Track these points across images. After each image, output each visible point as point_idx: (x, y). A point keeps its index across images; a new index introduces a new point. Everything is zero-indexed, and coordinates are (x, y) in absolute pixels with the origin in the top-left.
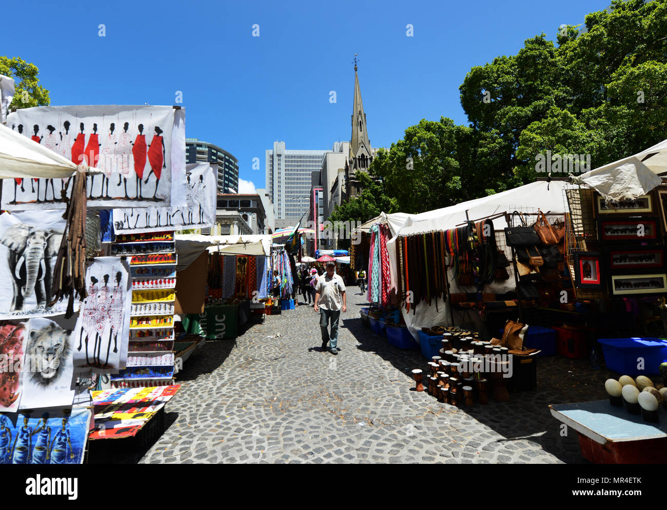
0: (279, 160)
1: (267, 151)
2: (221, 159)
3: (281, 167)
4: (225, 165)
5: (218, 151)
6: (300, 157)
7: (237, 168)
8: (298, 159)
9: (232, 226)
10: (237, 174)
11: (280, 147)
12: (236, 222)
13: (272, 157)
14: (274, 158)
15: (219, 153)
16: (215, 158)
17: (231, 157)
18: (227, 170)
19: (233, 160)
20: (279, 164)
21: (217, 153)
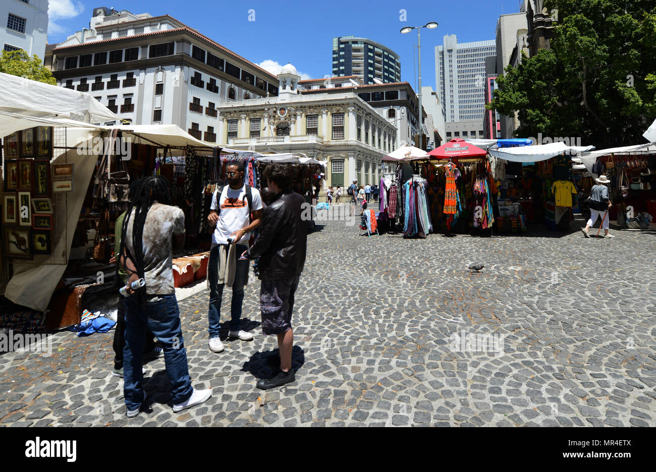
0: (450, 56)
1: (436, 48)
2: (379, 55)
3: (453, 64)
4: (384, 62)
5: (374, 46)
6: (475, 50)
7: (398, 65)
8: (473, 53)
9: (346, 115)
10: (399, 72)
11: (451, 41)
12: (351, 109)
13: (442, 53)
14: (445, 54)
15: (376, 49)
16: (372, 55)
17: (390, 52)
18: (386, 67)
19: (393, 55)
20: (451, 61)
21: (374, 49)
